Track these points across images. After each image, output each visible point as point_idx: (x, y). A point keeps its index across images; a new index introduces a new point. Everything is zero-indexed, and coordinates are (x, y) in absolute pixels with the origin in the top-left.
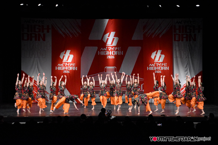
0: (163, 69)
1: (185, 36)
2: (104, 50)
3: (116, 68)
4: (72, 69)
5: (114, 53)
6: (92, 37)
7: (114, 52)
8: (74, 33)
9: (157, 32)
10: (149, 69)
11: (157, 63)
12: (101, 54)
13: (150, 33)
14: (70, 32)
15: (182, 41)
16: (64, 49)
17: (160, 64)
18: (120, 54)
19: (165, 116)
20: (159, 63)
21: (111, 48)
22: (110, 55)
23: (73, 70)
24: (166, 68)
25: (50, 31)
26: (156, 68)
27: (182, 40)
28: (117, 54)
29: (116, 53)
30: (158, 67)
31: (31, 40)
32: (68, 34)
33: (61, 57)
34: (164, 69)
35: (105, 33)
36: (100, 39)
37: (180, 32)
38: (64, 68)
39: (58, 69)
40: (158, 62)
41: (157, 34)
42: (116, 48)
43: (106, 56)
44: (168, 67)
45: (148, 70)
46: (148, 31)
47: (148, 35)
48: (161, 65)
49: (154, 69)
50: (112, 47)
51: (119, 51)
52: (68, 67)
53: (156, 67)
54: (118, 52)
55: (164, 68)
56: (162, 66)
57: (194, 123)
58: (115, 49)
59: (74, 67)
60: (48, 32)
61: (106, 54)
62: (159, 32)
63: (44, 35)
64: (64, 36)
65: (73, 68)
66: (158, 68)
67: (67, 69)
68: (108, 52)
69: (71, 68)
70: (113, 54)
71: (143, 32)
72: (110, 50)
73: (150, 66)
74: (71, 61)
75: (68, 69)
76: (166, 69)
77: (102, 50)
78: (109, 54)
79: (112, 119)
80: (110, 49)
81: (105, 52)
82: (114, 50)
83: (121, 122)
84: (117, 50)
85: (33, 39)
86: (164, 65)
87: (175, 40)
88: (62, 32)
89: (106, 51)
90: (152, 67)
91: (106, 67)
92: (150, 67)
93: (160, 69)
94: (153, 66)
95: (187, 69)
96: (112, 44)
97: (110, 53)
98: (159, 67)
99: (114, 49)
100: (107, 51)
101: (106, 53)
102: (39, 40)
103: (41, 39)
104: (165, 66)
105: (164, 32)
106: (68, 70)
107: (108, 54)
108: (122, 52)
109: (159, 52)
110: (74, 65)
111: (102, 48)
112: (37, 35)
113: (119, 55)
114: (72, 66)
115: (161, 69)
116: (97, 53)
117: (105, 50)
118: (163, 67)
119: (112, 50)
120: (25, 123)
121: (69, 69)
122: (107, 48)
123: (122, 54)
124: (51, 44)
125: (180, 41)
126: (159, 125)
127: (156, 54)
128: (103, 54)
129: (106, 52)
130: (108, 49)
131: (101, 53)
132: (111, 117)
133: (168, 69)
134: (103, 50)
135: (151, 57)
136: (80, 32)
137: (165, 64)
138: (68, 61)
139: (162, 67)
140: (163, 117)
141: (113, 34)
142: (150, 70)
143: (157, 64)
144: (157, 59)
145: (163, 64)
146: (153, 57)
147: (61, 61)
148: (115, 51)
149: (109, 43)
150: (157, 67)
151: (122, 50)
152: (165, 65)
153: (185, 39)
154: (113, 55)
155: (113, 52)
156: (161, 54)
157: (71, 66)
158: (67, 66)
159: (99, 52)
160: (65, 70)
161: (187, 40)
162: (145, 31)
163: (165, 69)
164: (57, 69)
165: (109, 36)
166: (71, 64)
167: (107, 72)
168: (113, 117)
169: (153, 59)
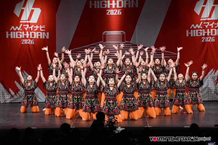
3: (124, 33)
4: (39, 37)
5: (120, 5)
7: (120, 3)
10: (190, 35)
11: (207, 21)
12: (95, 7)
17: (212, 25)
18: (132, 6)
20: (211, 22)
22: (114, 9)
23: (41, 38)
26: (204, 33)
28: (127, 6)
29: (125, 4)
30: (208, 30)
33: (17, 13)
38: (23, 34)
39: (12, 37)
40: (209, 19)
43: (104, 11)
45: (187, 35)
49: (199, 34)
52: (31, 33)
53: (204, 30)
54: (129, 1)
56: (217, 28)
59: (42, 32)
61: (106, 7)
65: (41, 35)
66: (208, 32)
67: (29, 36)
68: (109, 1)
69: (38, 35)
70: (118, 6)
73: (193, 29)
74: (36, 21)
75: (31, 37)
78: (111, 6)
81: (104, 3)
83: (135, 139)
90: (197, 31)
91: (105, 32)
92: (192, 31)
93: (212, 34)
94: (199, 27)
97: (113, 4)
98: (210, 31)
101: (106, 5)
106: (31, 39)
107: (109, 7)
108: (137, 1)
110: (42, 29)
113: (131, 8)
114: (39, 30)
115: (214, 33)
116: (87, 4)
121: (33, 36)
123: (137, 6)
127: (205, 3)
128: (98, 7)
129: (106, 2)
131: (95, 4)
132: (116, 130)
138: (31, 22)
139: (215, 30)
142: (192, 35)
143: (207, 24)
144: (206, 15)
147: (17, 21)
150: (206, 31)
154: (118, 9)
155: (118, 2)
156: (214, 4)
157: (36, 31)
158: (29, 30)
159: (91, 2)
160: (25, 38)
164: (9, 36)
166: (37, 27)
167: (108, 42)
168: (120, 129)
169: (198, 13)
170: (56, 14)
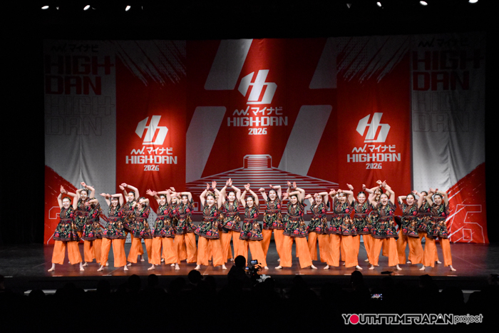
0: (386, 160)
1: (440, 77)
2: (242, 115)
3: (271, 157)
4: (165, 162)
5: (265, 122)
6: (212, 84)
7: (265, 120)
8: (170, 74)
9: (370, 68)
10: (351, 160)
11: (371, 144)
12: (235, 125)
13: (354, 72)
14: (159, 72)
15: (432, 90)
16: (146, 114)
17: (378, 148)
18: (281, 124)
19: (392, 274)
20: (377, 145)
21: (258, 109)
22: (257, 127)
23: (168, 163)
24: (394, 157)
25: (113, 70)
26: (369, 158)
27: (434, 88)
28: (274, 123)
29: (272, 121)
30: (374, 154)
31: (68, 92)
32: (154, 76)
33: (139, 133)
34: (388, 159)
35: (244, 73)
36: (232, 87)
37: (427, 67)
38: (146, 159)
39: (132, 163)
40: (374, 141)
41: (370, 73)
42: (271, 109)
43: (246, 129)
44: (399, 154)
45: (349, 161)
46: (349, 66)
47: (349, 77)
48: (381, 149)
49: (363, 159)
50: (262, 107)
51: (278, 116)
52: (155, 157)
53: (368, 155)
54: (277, 118)
55: (388, 156)
56: (384, 153)
57: (464, 292)
58: (269, 112)
59: (169, 156)
60: (108, 72)
61: (247, 125)
62: (375, 70)
63: (98, 80)
64: (145, 82)
65: (167, 160)
66: (374, 157)
67: (154, 161)
68: (251, 118)
69: (164, 160)
70: (263, 124)
71: (338, 69)
72: (255, 113)
73: (355, 153)
74: (161, 143)
75: (156, 162)
76: (394, 160)
77: (236, 116)
78: (254, 124)
79: (260, 281)
80: (256, 111)
81: (245, 120)
82: (266, 115)
83: (284, 290)
84: (273, 114)
85: (73, 90)
86: (387, 149)
87: (416, 88)
88: (141, 72)
89: (246, 116)
90: (360, 155)
91: (247, 156)
92: (354, 155)
93: (378, 160)
94: (362, 151)
95: (447, 158)
96: (260, 99)
97: (257, 122)
98: (376, 156)
99: (266, 112)
100: (249, 117)
101: (247, 122)
102: (86, 92)
103: (91, 90)
104: (392, 153)
105: (387, 70)
106: (156, 165)
107: (251, 125)
108: (286, 118)
109: (377, 117)
110: (169, 152)
111: (237, 111)
112: (83, 81)
113: (279, 126)
114: (165, 154)
115: (380, 159)
116: (225, 121)
117: (245, 114)
118: (386, 154)
119: (260, 115)
120: (54, 292)
121: (158, 161)
122: (250, 108)
123: (286, 124)
124: (114, 101)
125: (430, 90)
126: (377, 296)
127: (370, 122)
128: (238, 125)
129: (248, 119)
130: (250, 111)
131: (234, 121)
132: (259, 278)
133: (399, 159)
134: (239, 114)
135: (358, 130)
136: (183, 71)
137: (390, 147)
138: (155, 143)
139: (382, 155)
140: (386, 277)
141: (262, 74)
142: (354, 161)
143: (372, 148)
144: (370, 137)
145: (385, 147)
146: (360, 129)
147: (138, 142)
148: (269, 116)
149: (254, 97)
150: (371, 156)
151: (284, 113)
152: (392, 149)
153: (440, 86)
154: (263, 127)
155: (263, 118)
156: (380, 123)
157: (161, 155)
158: (154, 154)
159: (229, 119)
160: (149, 163)
161: (445, 88)
162: (342, 66)
163: (390, 160)
164: (130, 162)
165: (253, 81)
166: (163, 150)
167: (249, 168)
168: (264, 277)
169: (362, 134)
170: (187, 134)
